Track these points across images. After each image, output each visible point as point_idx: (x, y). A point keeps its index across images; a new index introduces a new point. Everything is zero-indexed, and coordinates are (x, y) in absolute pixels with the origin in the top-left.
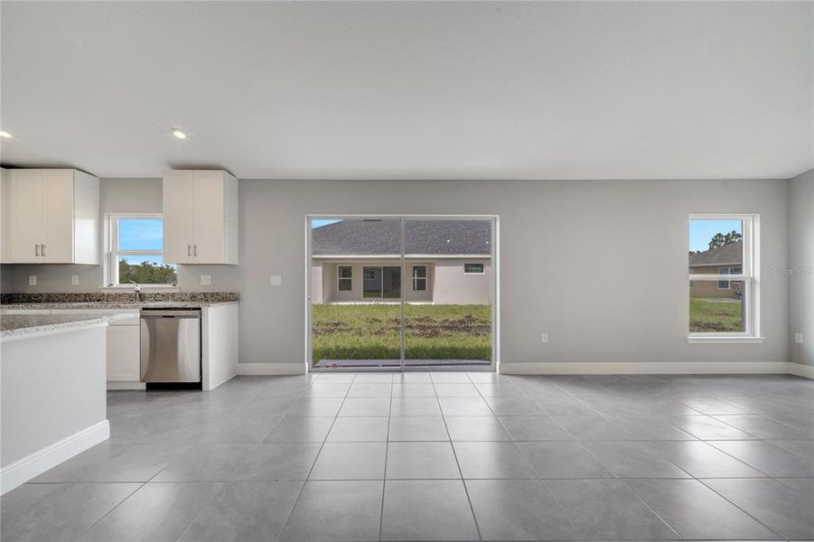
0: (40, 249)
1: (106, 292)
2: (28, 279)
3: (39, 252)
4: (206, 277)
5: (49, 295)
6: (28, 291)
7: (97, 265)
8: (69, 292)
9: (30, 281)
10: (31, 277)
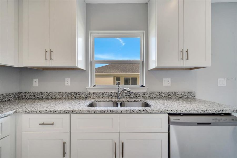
0: (49, 54)
1: (92, 91)
2: (33, 81)
3: (48, 57)
4: (167, 79)
5: (48, 94)
6: (33, 90)
7: (85, 70)
8: (64, 91)
9: (34, 82)
10: (34, 80)
